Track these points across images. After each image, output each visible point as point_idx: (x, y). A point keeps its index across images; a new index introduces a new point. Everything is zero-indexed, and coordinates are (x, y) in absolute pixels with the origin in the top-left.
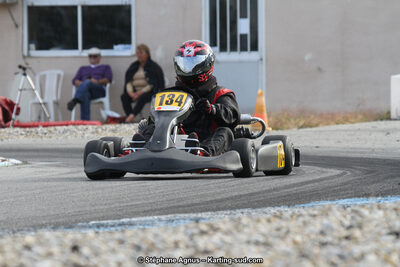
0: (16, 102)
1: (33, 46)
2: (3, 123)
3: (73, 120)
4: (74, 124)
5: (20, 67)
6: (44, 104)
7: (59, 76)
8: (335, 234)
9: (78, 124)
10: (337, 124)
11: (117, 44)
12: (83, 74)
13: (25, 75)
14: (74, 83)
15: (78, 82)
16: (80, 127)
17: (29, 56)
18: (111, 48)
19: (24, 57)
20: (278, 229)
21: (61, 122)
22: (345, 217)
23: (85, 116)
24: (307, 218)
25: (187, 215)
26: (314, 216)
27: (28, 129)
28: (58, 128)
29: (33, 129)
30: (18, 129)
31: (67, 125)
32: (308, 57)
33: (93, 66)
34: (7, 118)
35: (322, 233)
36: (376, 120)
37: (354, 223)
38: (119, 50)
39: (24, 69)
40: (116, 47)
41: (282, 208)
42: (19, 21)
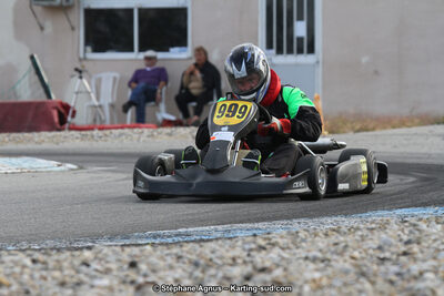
0: (72, 104)
1: (89, 49)
2: (58, 126)
3: (128, 122)
4: (129, 127)
5: (76, 70)
6: (100, 106)
7: (115, 79)
8: (393, 249)
9: (134, 127)
10: (394, 127)
11: (173, 46)
12: (138, 76)
13: (81, 77)
14: (130, 85)
15: (134, 85)
16: (136, 130)
17: (85, 59)
18: (167, 50)
19: (80, 60)
20: (336, 244)
21: (116, 125)
22: (403, 230)
23: (140, 119)
24: (365, 232)
25: (243, 225)
26: (373, 229)
27: (83, 132)
28: (113, 131)
29: (88, 133)
30: (73, 132)
31: (122, 128)
32: (365, 60)
33: (148, 69)
34: (63, 120)
35: (380, 248)
36: (432, 124)
37: (412, 237)
38: (175, 53)
39: (80, 72)
40: (172, 50)
41: (338, 218)
42: (75, 24)
